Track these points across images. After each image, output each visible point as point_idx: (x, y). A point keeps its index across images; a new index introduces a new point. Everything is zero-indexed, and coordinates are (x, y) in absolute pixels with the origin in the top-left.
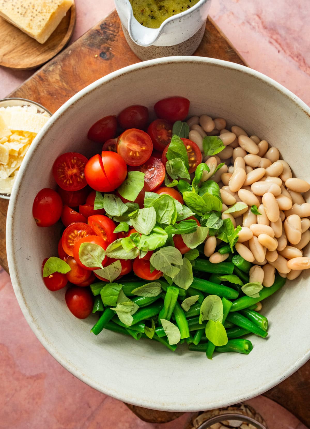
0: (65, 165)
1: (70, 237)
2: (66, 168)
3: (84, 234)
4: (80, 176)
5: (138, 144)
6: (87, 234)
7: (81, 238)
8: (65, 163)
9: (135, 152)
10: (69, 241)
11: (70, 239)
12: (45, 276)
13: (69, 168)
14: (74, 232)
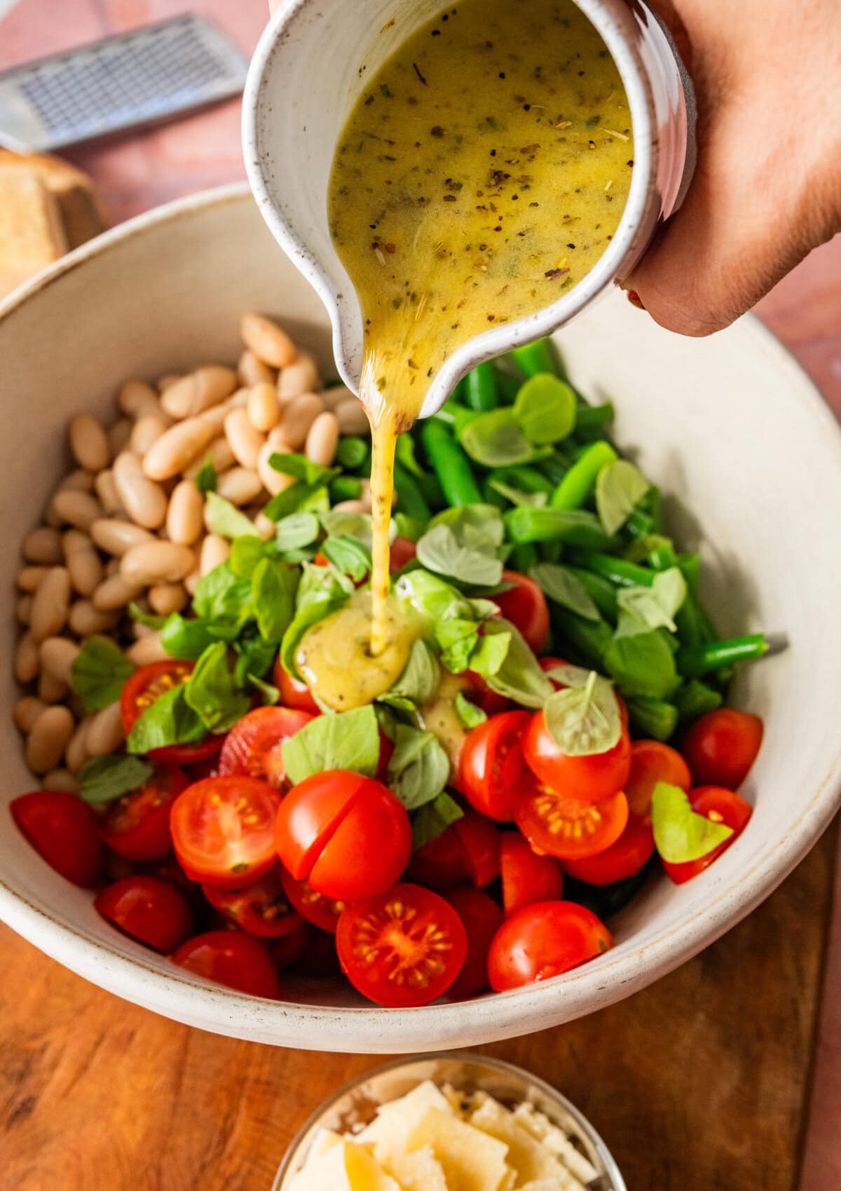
0: (397, 974)
1: (578, 833)
2: (403, 965)
3: (548, 802)
4: (398, 914)
5: (215, 819)
6: (540, 794)
7: (561, 805)
8: (392, 976)
9: (242, 813)
10: (591, 829)
11: (584, 830)
12: (727, 832)
13: (397, 959)
14: (561, 831)
